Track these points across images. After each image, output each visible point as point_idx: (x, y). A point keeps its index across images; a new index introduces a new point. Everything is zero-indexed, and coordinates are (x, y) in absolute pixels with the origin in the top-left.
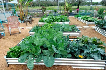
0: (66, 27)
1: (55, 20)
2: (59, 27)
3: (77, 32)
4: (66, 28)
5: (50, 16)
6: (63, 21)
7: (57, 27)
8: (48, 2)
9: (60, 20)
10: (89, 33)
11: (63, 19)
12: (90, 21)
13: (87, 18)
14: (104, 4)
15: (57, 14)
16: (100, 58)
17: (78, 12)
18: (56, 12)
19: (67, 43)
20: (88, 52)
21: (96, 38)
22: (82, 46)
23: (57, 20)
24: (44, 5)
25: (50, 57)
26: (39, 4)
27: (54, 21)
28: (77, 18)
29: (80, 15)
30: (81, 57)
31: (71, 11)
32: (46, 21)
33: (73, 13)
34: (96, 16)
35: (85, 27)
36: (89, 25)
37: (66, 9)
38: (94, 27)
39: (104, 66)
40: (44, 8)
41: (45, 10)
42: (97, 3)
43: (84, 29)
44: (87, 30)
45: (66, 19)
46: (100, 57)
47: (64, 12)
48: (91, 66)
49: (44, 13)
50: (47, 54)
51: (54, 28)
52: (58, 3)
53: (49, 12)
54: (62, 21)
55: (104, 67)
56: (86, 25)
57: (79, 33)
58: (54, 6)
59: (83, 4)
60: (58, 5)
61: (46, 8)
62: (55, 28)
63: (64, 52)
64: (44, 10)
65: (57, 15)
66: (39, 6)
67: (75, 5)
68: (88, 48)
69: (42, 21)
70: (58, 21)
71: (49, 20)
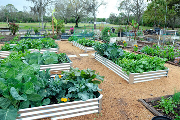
0: (49, 57)
1: (32, 47)
2: (37, 58)
3: (66, 64)
4: (48, 59)
5: (24, 40)
6: (47, 47)
7: (33, 58)
8: (25, 15)
9: (41, 47)
10: (86, 63)
11: (46, 44)
12: (90, 46)
13: (86, 42)
14: (113, 21)
15: (40, 36)
16: (92, 98)
17: (72, 33)
18: (37, 33)
19: (45, 83)
20: (74, 91)
21: (89, 70)
22: (67, 83)
23: (36, 46)
24: (16, 19)
25: (9, 110)
26: (6, 18)
27: (30, 48)
28: (72, 42)
29: (77, 38)
30: (65, 101)
31: (63, 32)
32: (15, 49)
33: (67, 34)
34: (100, 39)
35: (82, 55)
36: (88, 52)
37: (55, 27)
38: (94, 55)
39: (97, 107)
40: (14, 26)
41: (17, 29)
42: (104, 20)
43: (80, 59)
44: (85, 60)
45: (52, 44)
46: (92, 95)
47: (51, 33)
48: (80, 113)
49: (15, 34)
50: (3, 105)
51: (27, 60)
52: (42, 18)
53: (25, 33)
54: (44, 48)
55: (98, 109)
56: (84, 52)
57: (70, 66)
58: (36, 22)
59: (84, 21)
60: (43, 21)
61: (18, 26)
62: (29, 59)
63: (36, 96)
64: (14, 29)
65: (38, 38)
66: (5, 22)
67: (72, 22)
68: (75, 85)
69: (8, 49)
70: (38, 47)
71: (21, 47)
